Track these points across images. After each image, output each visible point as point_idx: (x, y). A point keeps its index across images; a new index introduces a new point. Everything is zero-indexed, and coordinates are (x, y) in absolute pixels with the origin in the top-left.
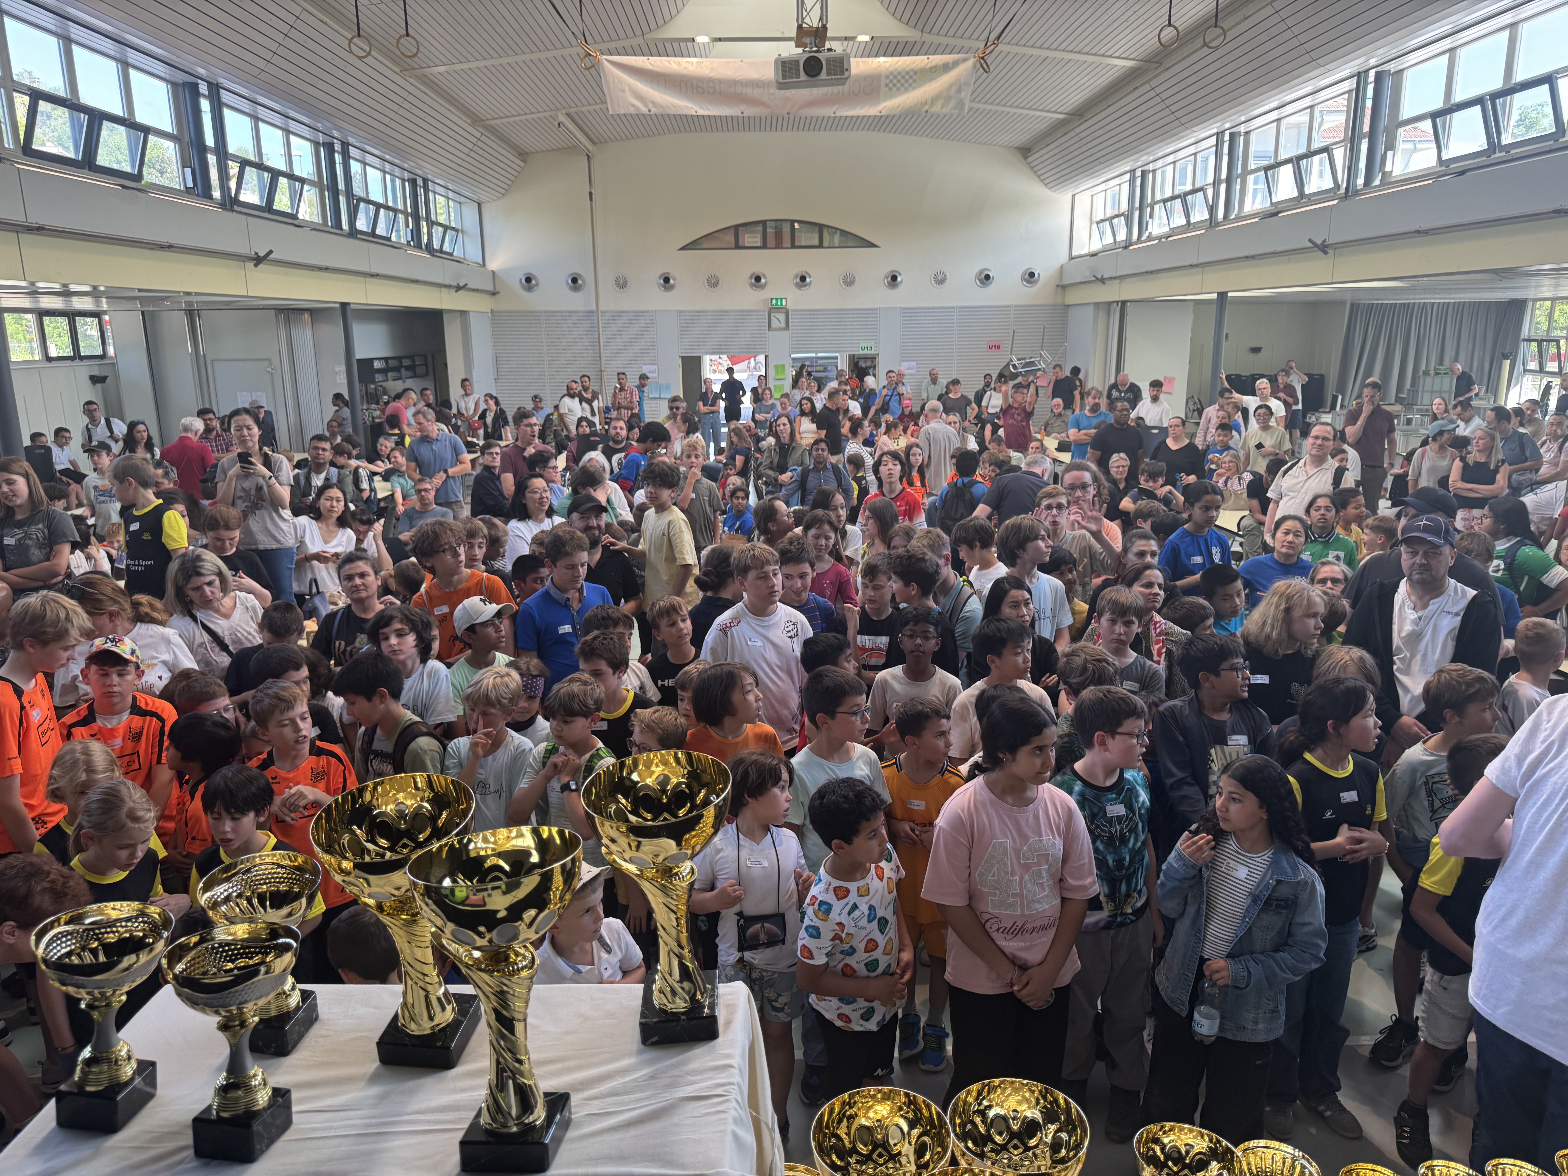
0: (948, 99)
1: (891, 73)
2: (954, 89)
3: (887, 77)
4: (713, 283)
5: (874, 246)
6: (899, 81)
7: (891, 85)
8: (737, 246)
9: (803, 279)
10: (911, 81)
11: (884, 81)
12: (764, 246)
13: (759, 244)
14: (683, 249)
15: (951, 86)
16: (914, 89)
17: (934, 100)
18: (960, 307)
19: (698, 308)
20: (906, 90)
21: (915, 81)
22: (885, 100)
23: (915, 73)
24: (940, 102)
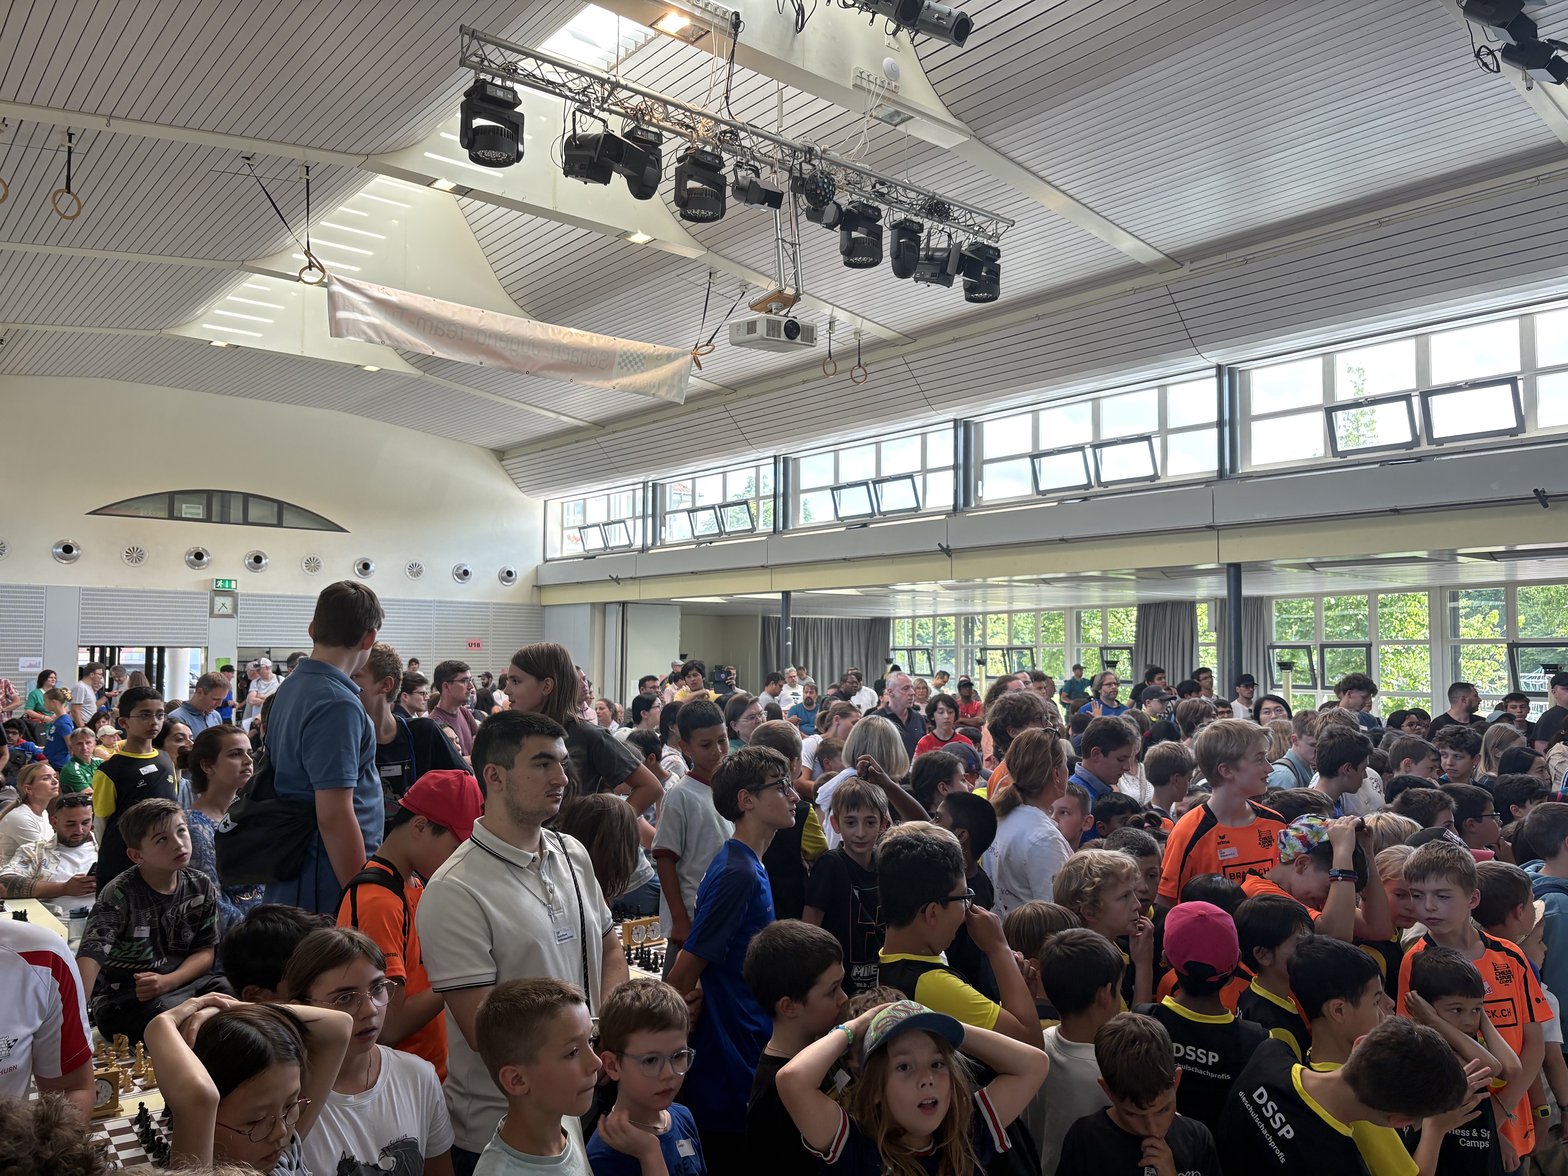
0: (671, 386)
1: (625, 353)
2: (676, 378)
3: (621, 356)
4: (135, 555)
5: (342, 530)
6: (630, 362)
7: (623, 364)
8: (172, 517)
9: (258, 559)
10: (639, 364)
11: (618, 359)
12: (208, 519)
13: (201, 517)
14: (93, 513)
15: (674, 375)
16: (642, 372)
17: (661, 384)
18: (439, 602)
19: (112, 586)
20: (635, 372)
21: (643, 365)
22: (617, 377)
23: (644, 358)
24: (665, 388)
